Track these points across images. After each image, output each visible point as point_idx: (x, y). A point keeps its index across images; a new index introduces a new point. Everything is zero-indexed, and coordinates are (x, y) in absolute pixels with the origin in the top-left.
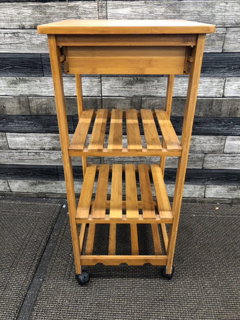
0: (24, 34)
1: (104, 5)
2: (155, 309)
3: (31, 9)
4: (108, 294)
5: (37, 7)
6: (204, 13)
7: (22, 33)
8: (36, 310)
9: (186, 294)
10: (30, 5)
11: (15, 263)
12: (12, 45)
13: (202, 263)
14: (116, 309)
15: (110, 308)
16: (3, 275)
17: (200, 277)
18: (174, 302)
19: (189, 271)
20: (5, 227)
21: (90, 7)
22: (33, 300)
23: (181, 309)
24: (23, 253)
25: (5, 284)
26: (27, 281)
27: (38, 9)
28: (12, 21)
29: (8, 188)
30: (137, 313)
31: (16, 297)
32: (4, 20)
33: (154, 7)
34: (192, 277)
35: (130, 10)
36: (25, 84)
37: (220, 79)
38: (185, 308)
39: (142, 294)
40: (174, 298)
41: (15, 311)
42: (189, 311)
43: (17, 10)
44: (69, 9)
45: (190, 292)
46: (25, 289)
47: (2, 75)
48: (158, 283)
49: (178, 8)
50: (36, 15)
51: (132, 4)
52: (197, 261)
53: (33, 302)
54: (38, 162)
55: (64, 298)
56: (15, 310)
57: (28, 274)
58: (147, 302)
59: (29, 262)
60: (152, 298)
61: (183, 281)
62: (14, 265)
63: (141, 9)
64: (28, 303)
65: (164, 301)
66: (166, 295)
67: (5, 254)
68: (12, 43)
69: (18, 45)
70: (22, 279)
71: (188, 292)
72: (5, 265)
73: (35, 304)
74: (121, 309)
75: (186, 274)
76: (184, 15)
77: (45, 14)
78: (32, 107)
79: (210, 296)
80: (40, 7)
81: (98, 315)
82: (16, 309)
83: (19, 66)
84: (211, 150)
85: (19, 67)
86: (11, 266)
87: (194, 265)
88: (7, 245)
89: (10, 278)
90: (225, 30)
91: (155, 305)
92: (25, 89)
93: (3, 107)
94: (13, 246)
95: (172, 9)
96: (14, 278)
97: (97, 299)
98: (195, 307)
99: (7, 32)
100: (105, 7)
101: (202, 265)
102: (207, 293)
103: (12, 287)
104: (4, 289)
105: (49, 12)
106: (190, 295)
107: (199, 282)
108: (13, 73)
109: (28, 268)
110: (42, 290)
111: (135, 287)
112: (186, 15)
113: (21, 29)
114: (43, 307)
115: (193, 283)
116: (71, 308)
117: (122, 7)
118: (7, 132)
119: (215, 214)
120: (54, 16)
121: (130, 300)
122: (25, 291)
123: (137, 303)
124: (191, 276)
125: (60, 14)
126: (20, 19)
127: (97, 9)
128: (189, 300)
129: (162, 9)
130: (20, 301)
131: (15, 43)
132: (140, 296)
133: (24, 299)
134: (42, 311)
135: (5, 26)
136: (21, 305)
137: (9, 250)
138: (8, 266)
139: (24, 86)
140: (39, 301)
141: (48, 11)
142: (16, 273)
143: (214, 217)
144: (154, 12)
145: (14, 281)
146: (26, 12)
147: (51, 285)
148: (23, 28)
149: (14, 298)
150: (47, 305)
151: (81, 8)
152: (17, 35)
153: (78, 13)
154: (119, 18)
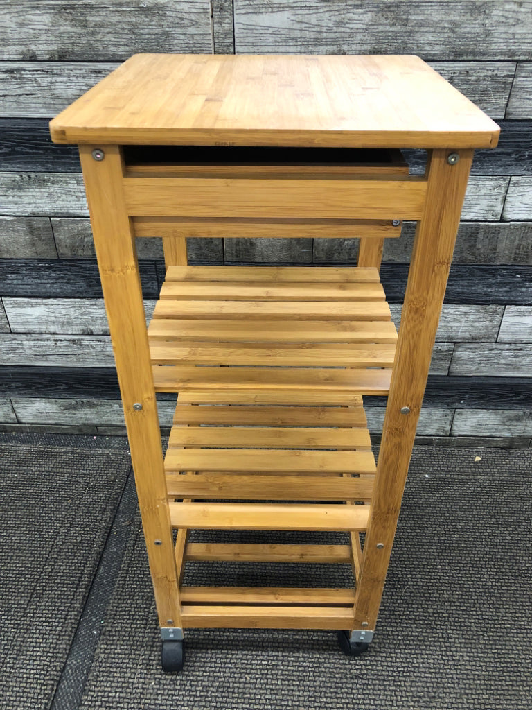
0: (35, 73)
1: (226, 4)
2: (342, 698)
3: (50, 13)
4: (242, 664)
5: (65, 9)
6: (466, 27)
7: (30, 71)
8: (86, 703)
9: (408, 662)
10: (48, 5)
11: (37, 593)
12: (7, 98)
13: (443, 591)
14: (260, 699)
15: (247, 698)
16: (12, 622)
17: (439, 623)
18: (384, 680)
19: (415, 610)
20: (11, 509)
21: (193, 11)
22: (79, 678)
23: (399, 698)
24: (52, 569)
25: (18, 643)
26: (64, 635)
27: (67, 13)
28: (5, 41)
29: (13, 416)
31: (42, 672)
33: (345, 11)
34: (421, 622)
35: (288, 18)
36: (42, 190)
37: (496, 180)
38: (408, 694)
39: (314, 662)
40: (384, 673)
42: (414, 702)
43: (16, 15)
44: (141, 14)
45: (417, 658)
46: (61, 655)
49: (403, 15)
50: (62, 29)
51: (295, 3)
52: (432, 586)
53: (79, 685)
54: (78, 360)
55: (146, 674)
56: (41, 703)
57: (65, 619)
58: (325, 682)
59: (66, 591)
60: (335, 673)
61: (404, 633)
63: (315, 15)
64: (69, 687)
65: (362, 679)
67: (13, 574)
68: (7, 93)
69: (22, 98)
70: (54, 632)
71: (413, 658)
72: (15, 600)
73: (84, 690)
74: (270, 699)
75: (409, 615)
76: (417, 32)
77: (85, 24)
78: (60, 240)
79: (459, 667)
80: (71, 8)
82: (44, 701)
83: (26, 147)
84: (469, 336)
85: (27, 150)
86: (29, 601)
87: (426, 595)
88: (18, 551)
89: (27, 629)
90: (514, 68)
91: (342, 688)
92: (44, 201)
94: (31, 554)
95: (391, 15)
96: (36, 629)
97: (219, 677)
98: (429, 692)
100: (229, 9)
101: (443, 594)
102: (453, 660)
103: (33, 651)
104: (15, 656)
105: (93, 21)
106: (417, 665)
107: (438, 633)
108: (13, 163)
109: (66, 605)
110: (99, 657)
112: (423, 32)
113: (28, 61)
114: (103, 697)
115: (424, 636)
116: (163, 697)
117: (270, 10)
118: (6, 296)
119: (472, 472)
120: (107, 30)
121: (289, 678)
122: (61, 660)
123: (305, 684)
124: (421, 620)
125: (119, 26)
126: (24, 36)
127: (210, 14)
128: (416, 677)
129: (365, 16)
130: (52, 682)
131: (14, 94)
132: (310, 669)
133: (61, 677)
136: (54, 692)
137: (22, 564)
138: (22, 602)
139: (39, 194)
140: (93, 683)
141: (91, 19)
142: (40, 617)
143: (470, 480)
144: (347, 23)
145: (37, 636)
146: (38, 21)
147: (117, 645)
148: (33, 59)
149: (38, 676)
150: (110, 692)
151: (171, 13)
152: (18, 76)
153: (163, 23)
154: (262, 35)
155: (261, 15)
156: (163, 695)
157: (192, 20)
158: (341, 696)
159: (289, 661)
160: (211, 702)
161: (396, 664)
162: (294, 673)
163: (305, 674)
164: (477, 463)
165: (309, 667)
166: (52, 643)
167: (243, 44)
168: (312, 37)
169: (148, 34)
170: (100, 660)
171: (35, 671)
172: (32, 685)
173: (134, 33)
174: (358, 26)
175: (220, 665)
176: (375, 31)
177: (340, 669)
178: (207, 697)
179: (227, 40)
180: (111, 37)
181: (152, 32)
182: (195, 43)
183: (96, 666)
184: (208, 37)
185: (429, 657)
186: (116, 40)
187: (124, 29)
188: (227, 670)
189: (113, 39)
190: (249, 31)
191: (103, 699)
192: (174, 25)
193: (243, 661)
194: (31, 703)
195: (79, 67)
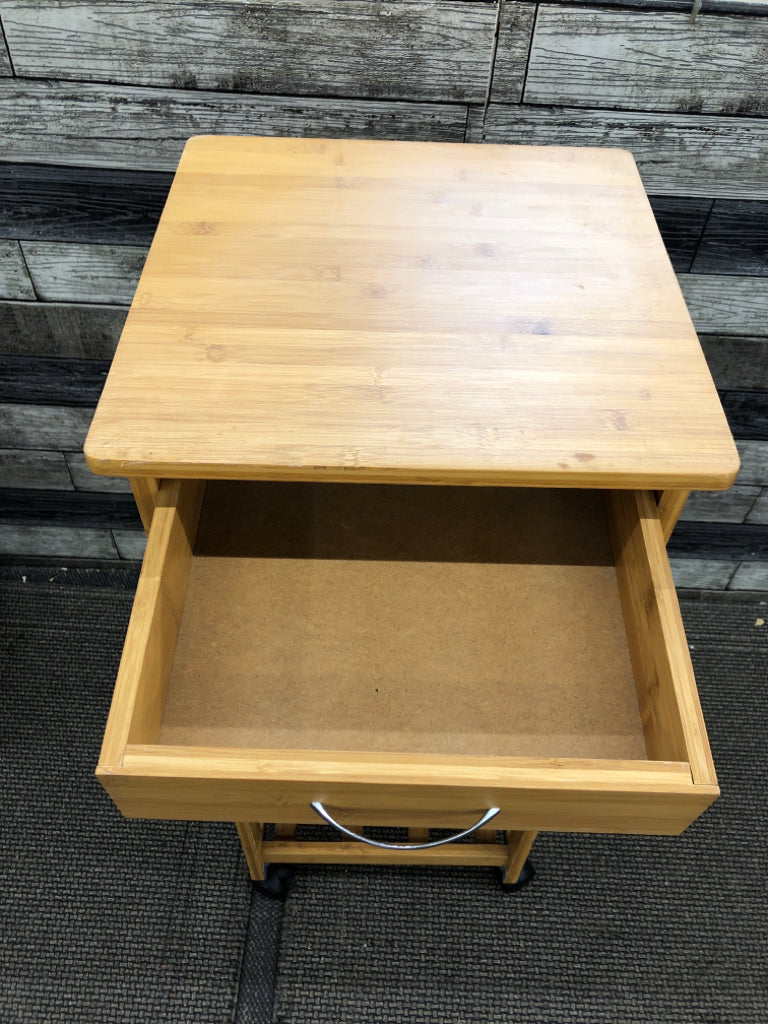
0: (192, 107)
1: (524, 18)
2: (599, 964)
3: (226, 16)
4: (473, 919)
5: (253, 10)
7: (183, 104)
8: (285, 971)
9: (678, 917)
12: (142, 143)
14: (500, 965)
15: (484, 963)
16: (171, 861)
18: (650, 940)
21: (468, 25)
25: (184, 891)
27: (255, 18)
28: (145, 56)
29: (114, 551)
30: (555, 975)
31: (223, 931)
32: (113, 52)
33: (717, 41)
34: (693, 863)
35: (622, 45)
38: (680, 958)
39: (562, 917)
40: (649, 931)
41: (231, 978)
42: (688, 968)
43: (169, 15)
44: (380, 27)
45: (690, 911)
46: (243, 906)
47: (100, 241)
48: (603, 884)
50: (244, 43)
51: (637, 22)
55: (354, 932)
56: (228, 973)
58: (578, 943)
61: (672, 878)
62: (194, 829)
63: (666, 43)
65: (623, 939)
66: (626, 920)
68: (142, 135)
69: (166, 144)
70: (227, 876)
71: (684, 911)
73: (280, 954)
74: (513, 965)
75: (677, 853)
77: (283, 36)
79: (741, 922)
80: (262, 10)
81: (453, 983)
82: (232, 970)
86: (187, 831)
89: (192, 872)
91: (599, 951)
93: (100, 336)
96: (204, 872)
97: (446, 937)
98: (704, 955)
99: (125, 96)
100: (527, 26)
101: (719, 823)
102: (734, 913)
103: (205, 901)
104: (183, 909)
105: (298, 33)
106: (689, 920)
107: (713, 878)
108: (141, 235)
110: (291, 910)
111: (541, 897)
113: (182, 88)
114: (305, 963)
115: (696, 882)
116: (380, 963)
117: (595, 30)
119: (752, 641)
120: (320, 48)
121: (533, 937)
122: (244, 913)
123: (553, 945)
124: (692, 859)
125: (341, 44)
126: (177, 50)
127: (495, 32)
128: (688, 936)
129: (747, 48)
130: (238, 944)
131: (155, 137)
132: (558, 926)
133: (247, 936)
134: (304, 976)
135: (118, 73)
136: (241, 957)
138: (178, 833)
140: (289, 945)
141: (295, 29)
142: (206, 855)
143: (750, 653)
144: (716, 57)
145: (206, 880)
146: (205, 28)
147: (311, 893)
148: (190, 85)
149: (218, 937)
150: (312, 956)
151: (430, 27)
152: (164, 110)
153: (414, 43)
154: (574, 68)
155: (577, 37)
156: (379, 959)
157: (463, 41)
158: (598, 960)
159: (530, 915)
160: (440, 968)
161: (663, 919)
162: (539, 932)
163: (552, 932)
164: (758, 628)
165: (557, 923)
166: (227, 891)
167: (541, 80)
168: (655, 74)
169: (387, 58)
170: (293, 914)
171: (212, 930)
172: (212, 950)
173: (363, 56)
174: (731, 63)
175: (445, 920)
176: (758, 71)
177: (595, 925)
178: (433, 962)
179: (515, 73)
180: (324, 60)
181: (393, 55)
182: (461, 75)
183: (290, 922)
184: (484, 68)
185: (704, 909)
186: (332, 64)
187: (347, 48)
188: (455, 927)
189: (327, 63)
190: (553, 61)
191: (306, 966)
192: (432, 46)
193: (473, 916)
194: (215, 973)
195: (266, 103)
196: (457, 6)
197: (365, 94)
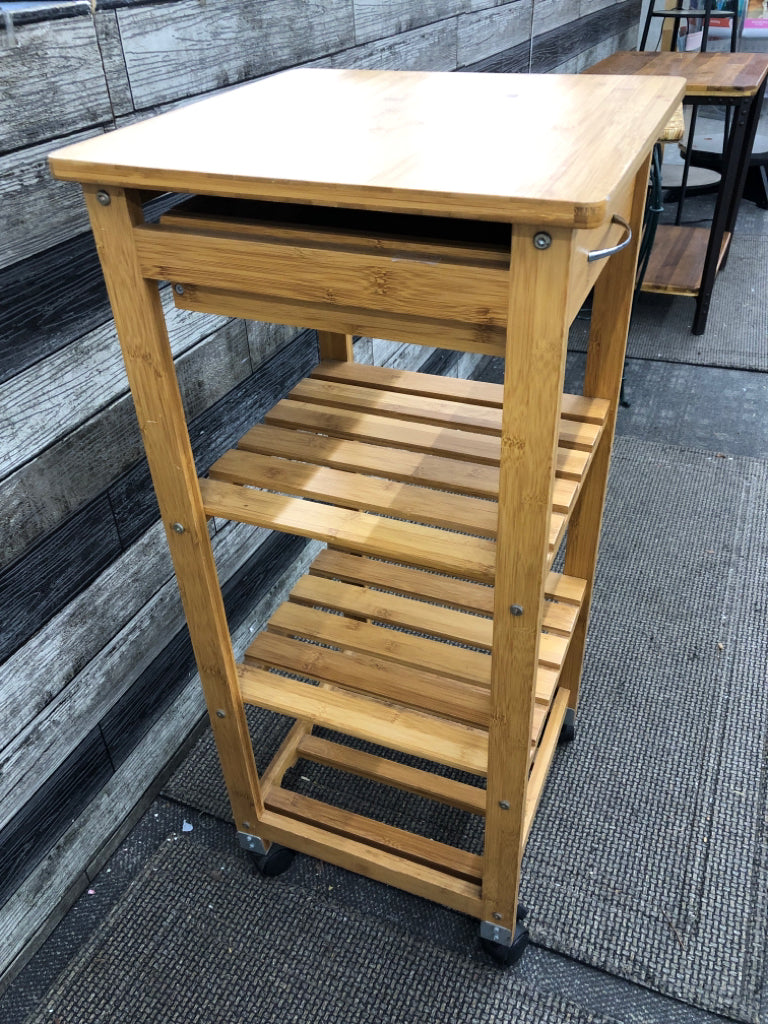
1: (111, 25)
6: (298, 22)
33: (217, 18)
35: (173, 36)
44: (16, 61)
51: (174, 12)
54: (40, 771)
55: (576, 880)
63: (194, 27)
66: (611, 675)
71: (611, 639)
79: (626, 613)
81: (638, 811)
95: (249, 17)
100: (116, 33)
110: (540, 935)
117: (155, 26)
127: (97, 45)
129: (232, 20)
133: (556, 994)
134: (610, 942)
154: (154, 66)
155: (147, 35)
157: (80, 58)
159: (593, 734)
160: (624, 817)
161: (615, 653)
162: (607, 733)
163: (610, 725)
166: (501, 1001)
167: (139, 83)
168: (197, 58)
169: (31, 94)
170: (545, 934)
173: (11, 97)
174: (230, 36)
175: (583, 799)
176: (243, 39)
177: (610, 695)
178: (618, 820)
179: (122, 82)
181: (34, 88)
182: (89, 95)
183: (553, 940)
184: (100, 82)
185: (612, 627)
188: (591, 793)
190: (140, 62)
192: (60, 70)
196: (65, 24)
197: (25, 141)
